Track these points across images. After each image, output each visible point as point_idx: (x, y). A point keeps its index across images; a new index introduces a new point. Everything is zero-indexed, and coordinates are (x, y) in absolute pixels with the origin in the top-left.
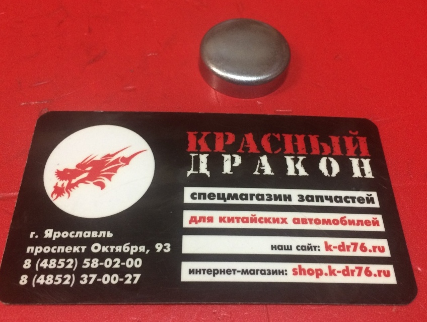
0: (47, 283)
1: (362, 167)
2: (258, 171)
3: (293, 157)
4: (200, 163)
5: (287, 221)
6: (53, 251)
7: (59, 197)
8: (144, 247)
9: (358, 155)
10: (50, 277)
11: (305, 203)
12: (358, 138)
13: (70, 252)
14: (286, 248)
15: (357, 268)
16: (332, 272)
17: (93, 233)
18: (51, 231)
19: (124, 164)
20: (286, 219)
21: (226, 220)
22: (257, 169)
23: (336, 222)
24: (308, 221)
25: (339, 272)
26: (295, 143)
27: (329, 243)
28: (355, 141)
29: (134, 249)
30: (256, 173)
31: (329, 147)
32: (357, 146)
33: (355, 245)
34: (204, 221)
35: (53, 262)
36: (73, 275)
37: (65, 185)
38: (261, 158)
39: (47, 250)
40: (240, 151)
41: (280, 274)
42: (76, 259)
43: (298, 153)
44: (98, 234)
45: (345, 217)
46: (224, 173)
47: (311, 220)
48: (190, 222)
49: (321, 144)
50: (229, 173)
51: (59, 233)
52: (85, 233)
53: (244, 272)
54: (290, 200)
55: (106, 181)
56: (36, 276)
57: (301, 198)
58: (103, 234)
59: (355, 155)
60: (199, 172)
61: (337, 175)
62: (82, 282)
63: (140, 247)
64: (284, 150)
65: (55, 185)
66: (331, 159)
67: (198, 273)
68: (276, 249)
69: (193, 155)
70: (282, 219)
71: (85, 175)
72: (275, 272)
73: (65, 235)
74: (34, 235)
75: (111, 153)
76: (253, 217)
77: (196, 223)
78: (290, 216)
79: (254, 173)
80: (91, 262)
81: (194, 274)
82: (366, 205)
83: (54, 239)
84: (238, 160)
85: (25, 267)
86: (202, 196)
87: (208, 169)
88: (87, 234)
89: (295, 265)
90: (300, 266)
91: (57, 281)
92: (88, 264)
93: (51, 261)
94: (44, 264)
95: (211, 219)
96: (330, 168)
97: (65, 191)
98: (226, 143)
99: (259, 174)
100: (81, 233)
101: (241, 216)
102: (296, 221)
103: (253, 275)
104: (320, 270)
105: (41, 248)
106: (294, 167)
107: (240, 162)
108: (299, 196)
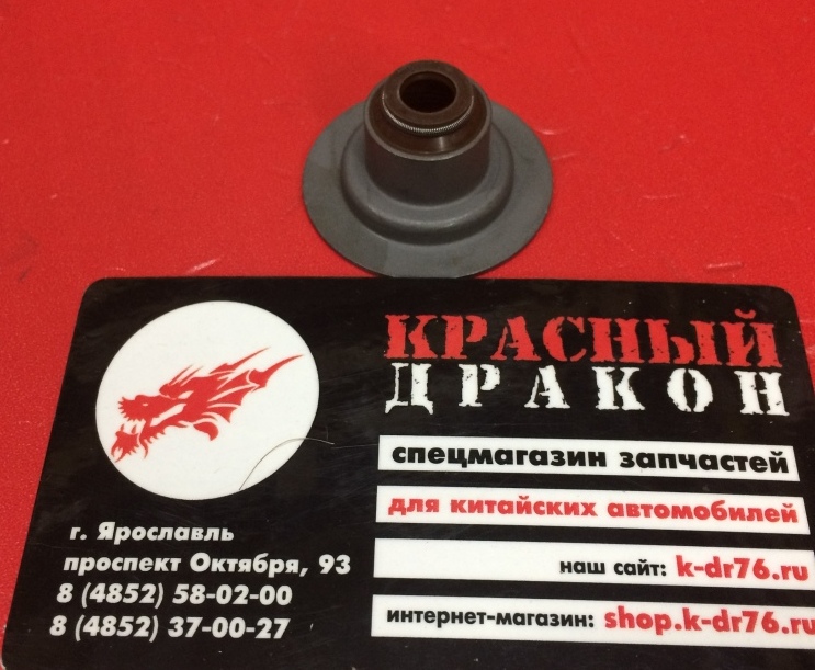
0: (104, 633)
1: (762, 392)
2: (536, 402)
3: (610, 369)
4: (414, 382)
5: (595, 509)
6: (116, 568)
7: (127, 455)
8: (296, 562)
9: (753, 363)
10: (110, 621)
11: (636, 471)
12: (753, 325)
13: (149, 569)
14: (593, 569)
15: (745, 614)
16: (690, 623)
17: (195, 530)
18: (111, 525)
19: (257, 385)
20: (592, 505)
21: (466, 506)
22: (533, 397)
23: (702, 513)
24: (641, 511)
25: (705, 622)
26: (616, 339)
27: (685, 560)
28: (748, 333)
29: (275, 567)
30: (531, 404)
31: (691, 346)
32: (751, 344)
33: (744, 562)
34: (420, 510)
35: (116, 589)
36: (155, 618)
37: (139, 430)
38: (542, 371)
39: (103, 564)
40: (498, 356)
41: (577, 625)
42: (160, 585)
43: (622, 360)
44: (205, 534)
45: (722, 502)
46: (463, 404)
47: (647, 508)
48: (391, 511)
49: (674, 339)
50: (473, 404)
51: (127, 530)
52: (179, 530)
53: (502, 619)
54: (603, 464)
55: (218, 421)
56: (83, 617)
57: (628, 460)
58: (213, 533)
59: (749, 364)
60: (410, 402)
61: (706, 408)
62: (172, 633)
63: (289, 562)
64: (591, 352)
65: (118, 429)
66: (695, 374)
67: (407, 619)
68: (570, 571)
69: (398, 366)
70: (584, 505)
71: (178, 409)
72: (567, 621)
73: (139, 533)
74: (78, 534)
75: (231, 362)
76: (523, 502)
77: (403, 514)
78: (602, 498)
79: (527, 406)
80: (189, 592)
81: (397, 620)
82: (768, 475)
83: (117, 542)
84: (493, 378)
85: (60, 599)
86: (417, 454)
87: (429, 396)
88: (181, 534)
89: (611, 606)
90: (621, 609)
91: (123, 629)
92: (185, 596)
93: (112, 587)
94: (98, 594)
95: (433, 505)
96: (691, 395)
97: (139, 443)
98: (468, 340)
99: (536, 406)
100: (169, 530)
101: (498, 499)
102: (616, 510)
103: (521, 626)
104: (665, 617)
105: (91, 560)
106: (613, 391)
107: (498, 382)
108: (622, 454)
